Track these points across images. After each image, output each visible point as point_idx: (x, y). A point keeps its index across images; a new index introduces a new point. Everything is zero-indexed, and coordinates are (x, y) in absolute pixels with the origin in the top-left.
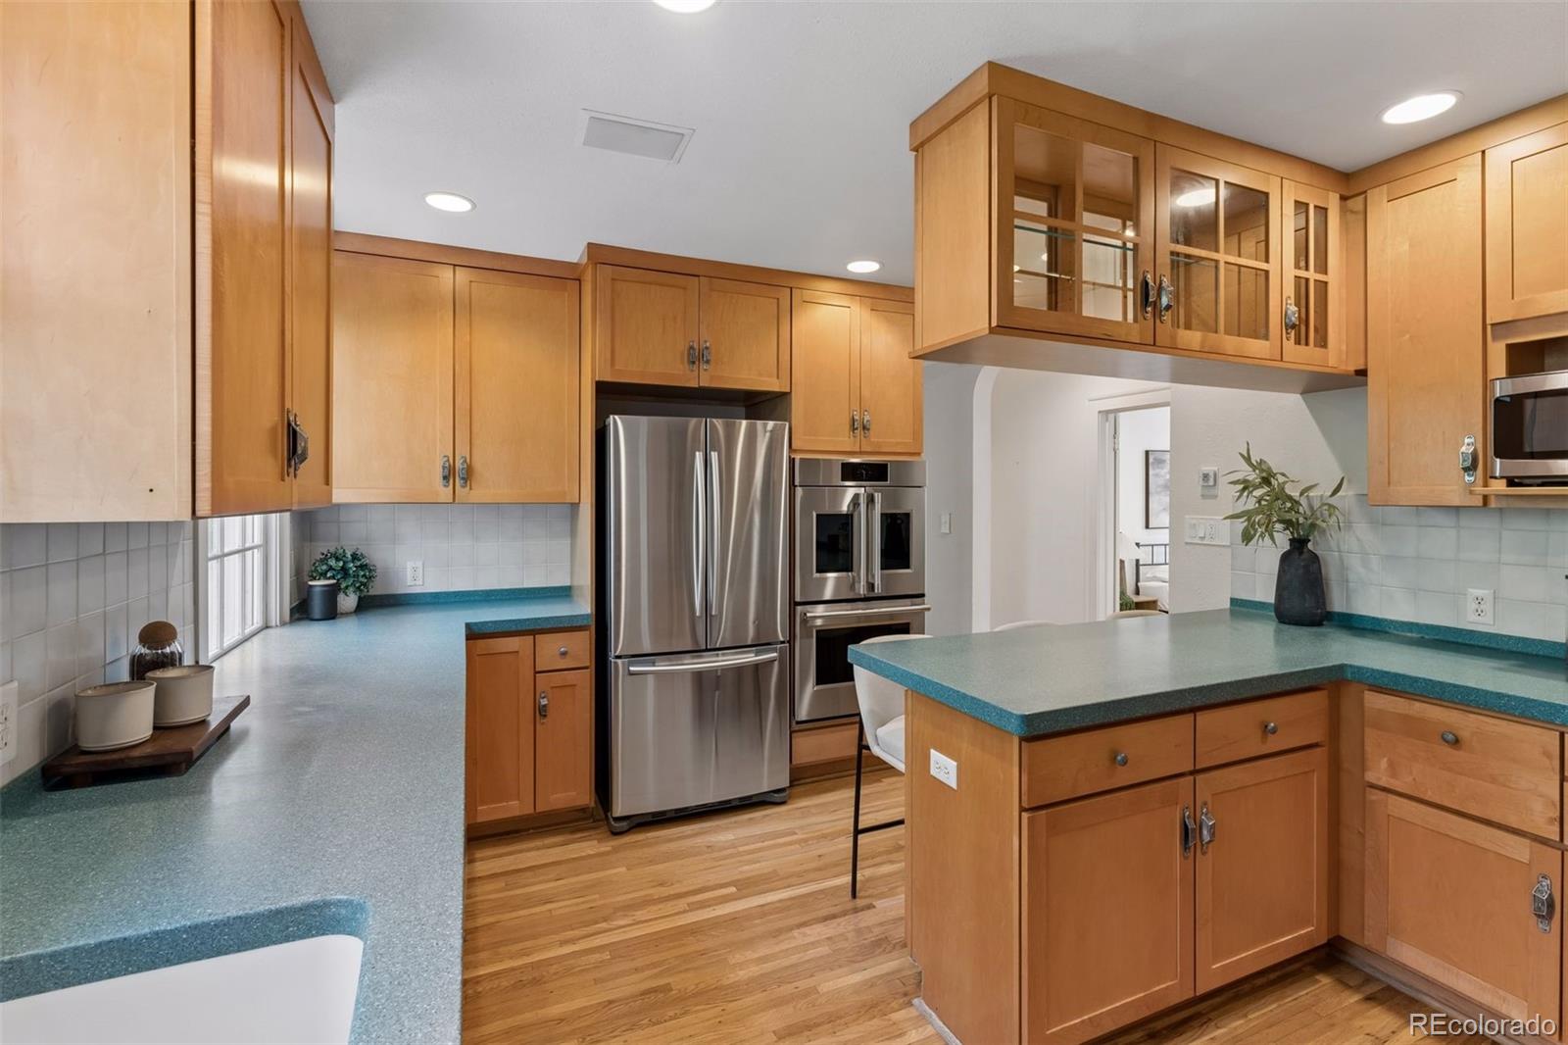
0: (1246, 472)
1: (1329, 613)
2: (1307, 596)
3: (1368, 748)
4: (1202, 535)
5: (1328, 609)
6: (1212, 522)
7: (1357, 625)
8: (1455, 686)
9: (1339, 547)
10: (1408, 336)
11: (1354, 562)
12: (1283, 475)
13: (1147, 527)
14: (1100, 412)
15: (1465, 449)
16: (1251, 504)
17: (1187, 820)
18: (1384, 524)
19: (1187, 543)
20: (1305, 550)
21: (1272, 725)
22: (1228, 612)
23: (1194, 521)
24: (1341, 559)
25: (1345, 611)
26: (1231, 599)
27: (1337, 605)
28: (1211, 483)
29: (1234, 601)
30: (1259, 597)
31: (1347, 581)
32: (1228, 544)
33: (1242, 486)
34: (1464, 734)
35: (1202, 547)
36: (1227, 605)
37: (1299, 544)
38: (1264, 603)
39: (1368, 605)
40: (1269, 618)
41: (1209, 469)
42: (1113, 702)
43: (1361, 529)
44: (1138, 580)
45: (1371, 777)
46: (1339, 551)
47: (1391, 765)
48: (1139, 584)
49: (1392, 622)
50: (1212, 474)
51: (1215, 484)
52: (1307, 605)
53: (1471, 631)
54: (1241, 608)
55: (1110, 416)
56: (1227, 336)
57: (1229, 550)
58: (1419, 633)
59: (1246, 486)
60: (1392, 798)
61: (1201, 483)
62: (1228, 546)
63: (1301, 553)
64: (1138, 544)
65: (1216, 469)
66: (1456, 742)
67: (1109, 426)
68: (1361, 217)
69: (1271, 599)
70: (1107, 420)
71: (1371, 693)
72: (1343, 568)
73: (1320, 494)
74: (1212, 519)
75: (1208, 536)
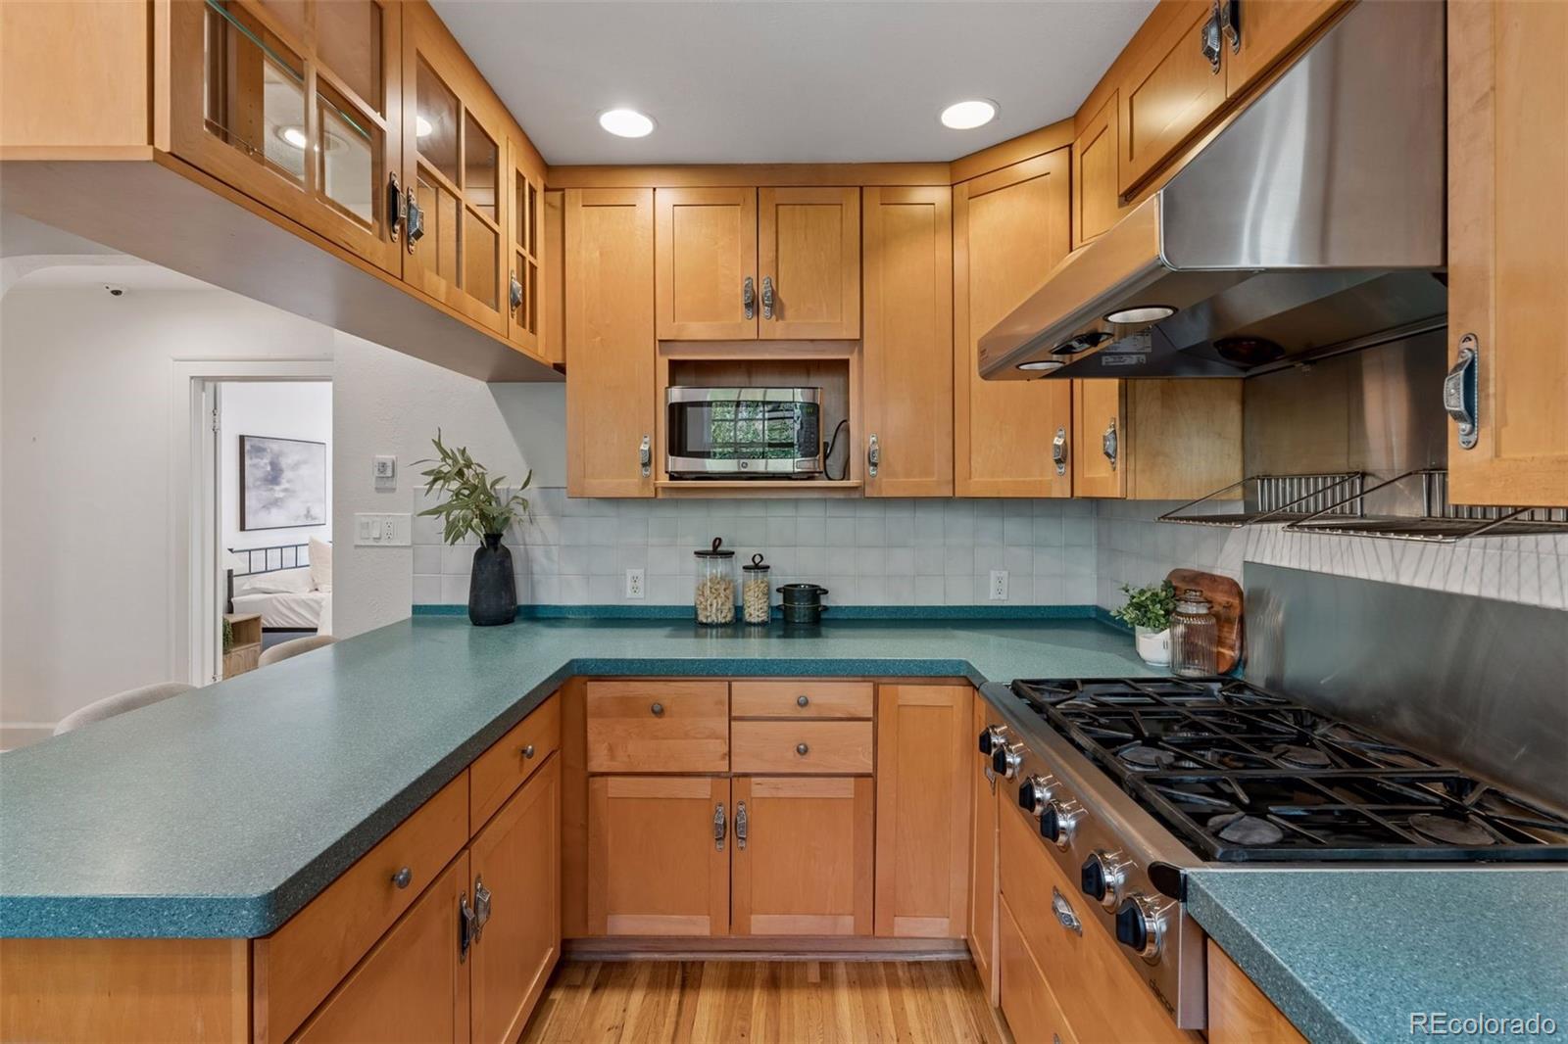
0: (436, 462)
1: (520, 607)
2: (503, 593)
3: (591, 737)
4: (378, 536)
5: (518, 604)
6: (389, 520)
7: (539, 615)
8: (662, 661)
9: (524, 539)
10: (599, 338)
11: (538, 553)
12: (480, 466)
13: (243, 528)
14: (192, 378)
15: (645, 447)
16: (446, 497)
17: (465, 911)
18: (563, 516)
19: (357, 546)
20: (499, 546)
21: (530, 747)
22: (410, 624)
23: (364, 520)
24: (526, 550)
25: (529, 603)
26: (413, 606)
27: (523, 600)
28: (389, 473)
29: (416, 609)
30: (445, 600)
31: (532, 573)
32: (409, 544)
33: (432, 478)
34: (666, 703)
35: (377, 550)
36: (409, 614)
37: (493, 539)
38: (451, 606)
39: (549, 595)
40: (461, 621)
41: (387, 457)
42: (396, 798)
43: (544, 520)
44: (230, 594)
45: (595, 766)
46: (525, 545)
47: (611, 749)
48: (232, 600)
49: (571, 607)
50: (390, 464)
51: (393, 476)
52: (503, 602)
53: (630, 607)
54: (425, 615)
55: (207, 384)
56: (468, 296)
57: (411, 551)
58: (593, 614)
59: (438, 476)
60: (611, 780)
61: (376, 473)
62: (409, 547)
63: (496, 549)
64: (231, 550)
65: (394, 457)
66: (659, 712)
67: (206, 399)
68: (558, 213)
69: (464, 599)
70: (203, 389)
71: (592, 683)
72: (528, 560)
73: (506, 487)
74: (389, 516)
75: (385, 536)
